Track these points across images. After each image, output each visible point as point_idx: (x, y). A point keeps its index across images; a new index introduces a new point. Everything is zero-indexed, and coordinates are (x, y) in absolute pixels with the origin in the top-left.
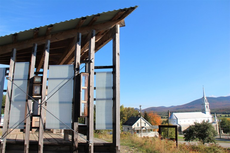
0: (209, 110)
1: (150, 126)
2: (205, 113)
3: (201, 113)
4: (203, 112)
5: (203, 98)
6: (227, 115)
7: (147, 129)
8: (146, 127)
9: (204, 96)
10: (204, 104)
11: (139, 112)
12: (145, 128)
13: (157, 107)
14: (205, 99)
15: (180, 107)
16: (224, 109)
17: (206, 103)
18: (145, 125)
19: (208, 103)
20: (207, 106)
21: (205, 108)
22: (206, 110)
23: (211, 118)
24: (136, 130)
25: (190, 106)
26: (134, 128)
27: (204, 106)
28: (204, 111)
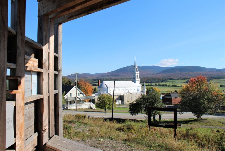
0: (139, 79)
1: (84, 96)
2: (135, 82)
3: (131, 82)
4: (133, 82)
5: (135, 66)
6: (150, 84)
7: (81, 99)
8: (80, 97)
9: (135, 65)
10: (135, 73)
11: (74, 80)
12: (79, 99)
13: (82, 74)
14: (136, 68)
15: (105, 75)
16: (147, 78)
17: (136, 72)
18: (79, 95)
19: (139, 72)
20: (137, 75)
21: (135, 77)
22: (136, 79)
23: (141, 88)
24: (69, 101)
25: (115, 74)
26: (67, 99)
27: (135, 75)
28: (134, 80)
